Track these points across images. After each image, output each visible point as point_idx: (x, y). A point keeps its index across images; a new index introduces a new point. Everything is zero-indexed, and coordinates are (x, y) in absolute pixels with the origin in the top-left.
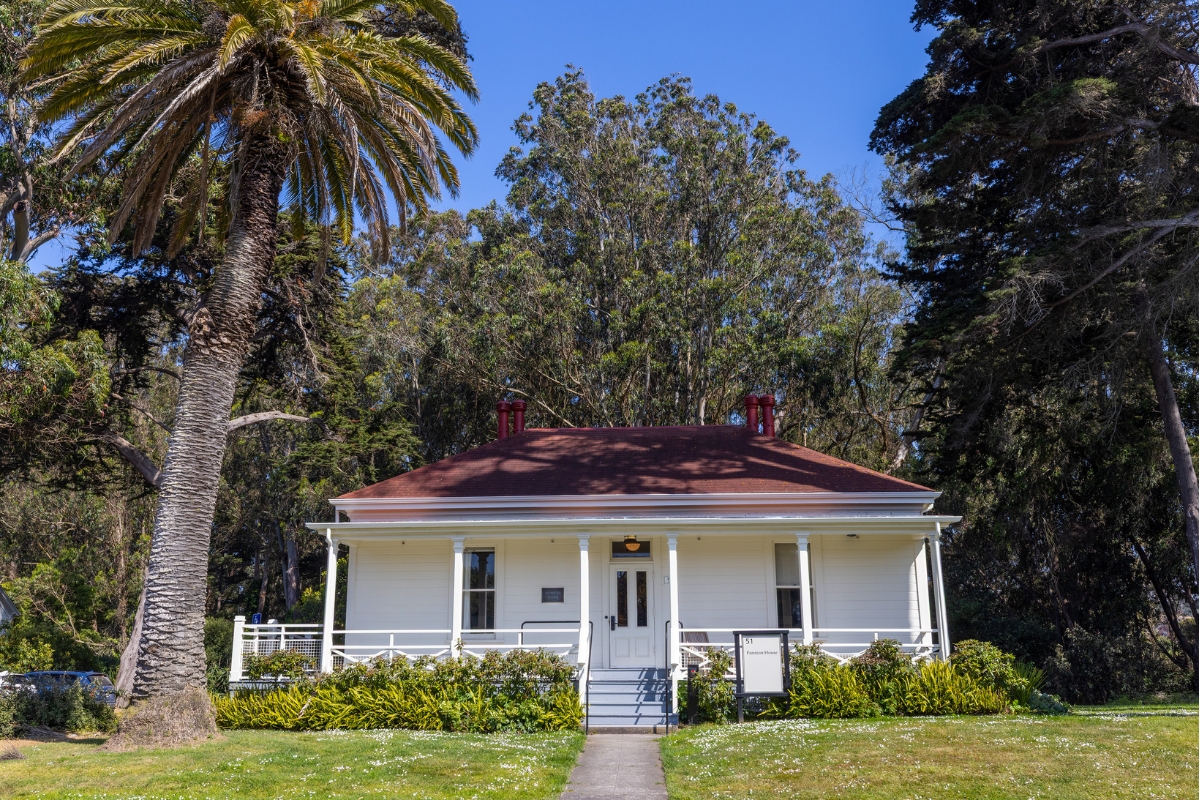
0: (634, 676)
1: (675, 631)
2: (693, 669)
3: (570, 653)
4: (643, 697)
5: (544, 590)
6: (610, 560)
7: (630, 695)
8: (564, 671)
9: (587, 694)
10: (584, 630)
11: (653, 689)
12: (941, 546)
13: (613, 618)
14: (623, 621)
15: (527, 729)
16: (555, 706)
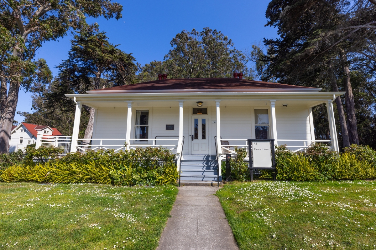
0: (201, 158)
1: (219, 140)
2: (228, 156)
3: (175, 149)
4: (205, 167)
5: (167, 126)
6: (192, 115)
7: (200, 167)
8: (170, 156)
9: (180, 166)
10: (181, 140)
11: (209, 164)
12: (333, 105)
13: (193, 136)
14: (196, 137)
15: (151, 184)
16: (164, 172)
